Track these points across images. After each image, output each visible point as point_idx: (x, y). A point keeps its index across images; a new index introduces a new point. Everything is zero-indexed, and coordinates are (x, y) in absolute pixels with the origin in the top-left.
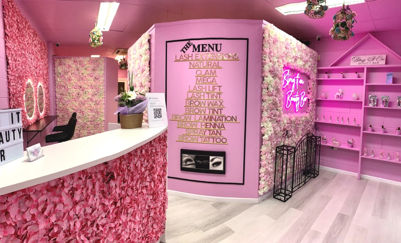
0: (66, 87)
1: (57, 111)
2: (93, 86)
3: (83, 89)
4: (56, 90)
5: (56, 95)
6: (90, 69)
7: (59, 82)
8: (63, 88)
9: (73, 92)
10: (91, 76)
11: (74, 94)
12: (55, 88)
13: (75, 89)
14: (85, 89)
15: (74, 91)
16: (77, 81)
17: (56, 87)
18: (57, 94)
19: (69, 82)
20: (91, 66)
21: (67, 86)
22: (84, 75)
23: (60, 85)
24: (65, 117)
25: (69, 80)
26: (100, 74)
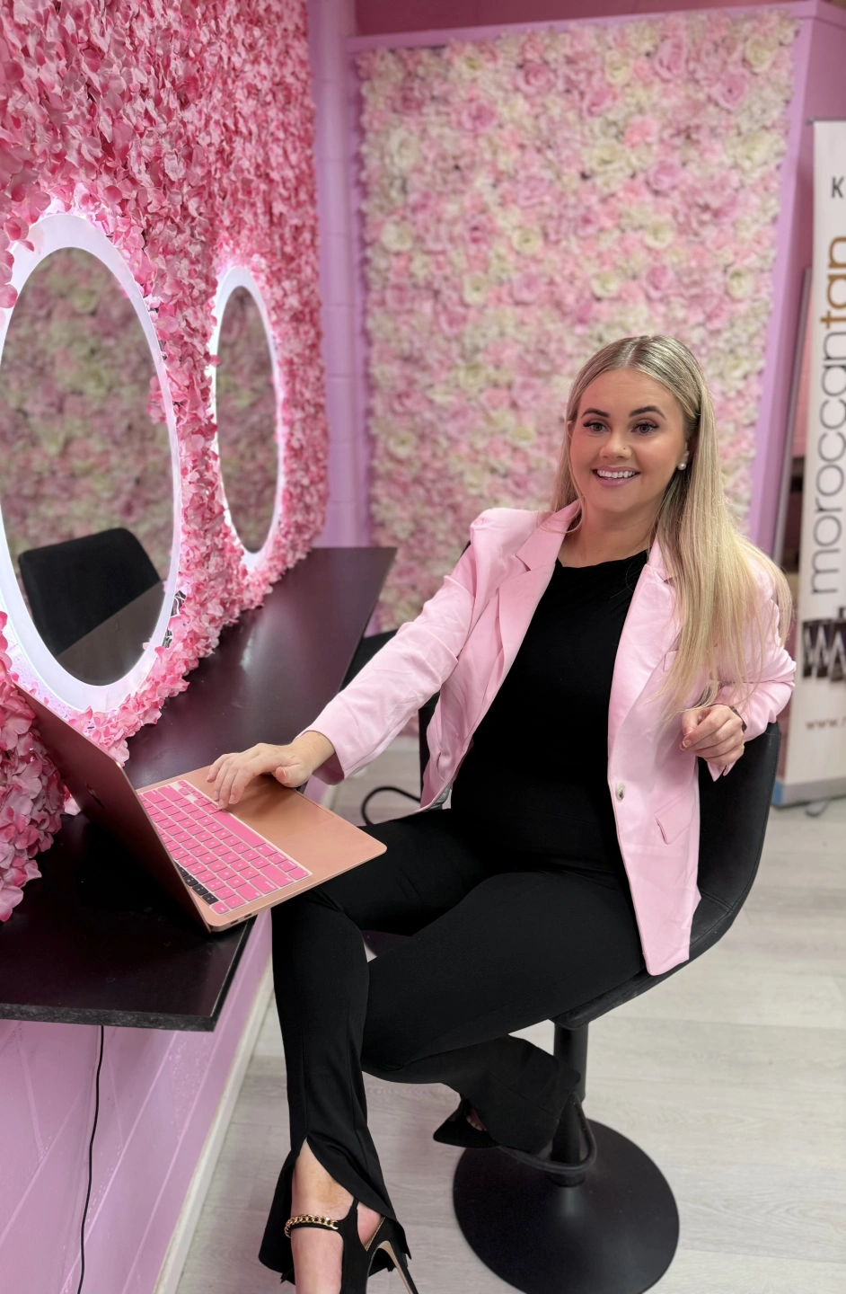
0: (448, 293)
1: (379, 489)
2: (671, 275)
3: (588, 307)
4: (370, 324)
5: (367, 362)
6: (655, 126)
7: (398, 254)
8: (427, 307)
9: (502, 334)
10: (656, 193)
11: (510, 353)
12: (365, 312)
13: (519, 310)
14: (604, 306)
15: (510, 330)
16: (536, 245)
17: (374, 296)
18: (374, 360)
19: (472, 249)
20: (665, 103)
21: (458, 288)
22: (599, 181)
23: (405, 281)
24: (433, 535)
25: (479, 233)
26: (747, 164)
